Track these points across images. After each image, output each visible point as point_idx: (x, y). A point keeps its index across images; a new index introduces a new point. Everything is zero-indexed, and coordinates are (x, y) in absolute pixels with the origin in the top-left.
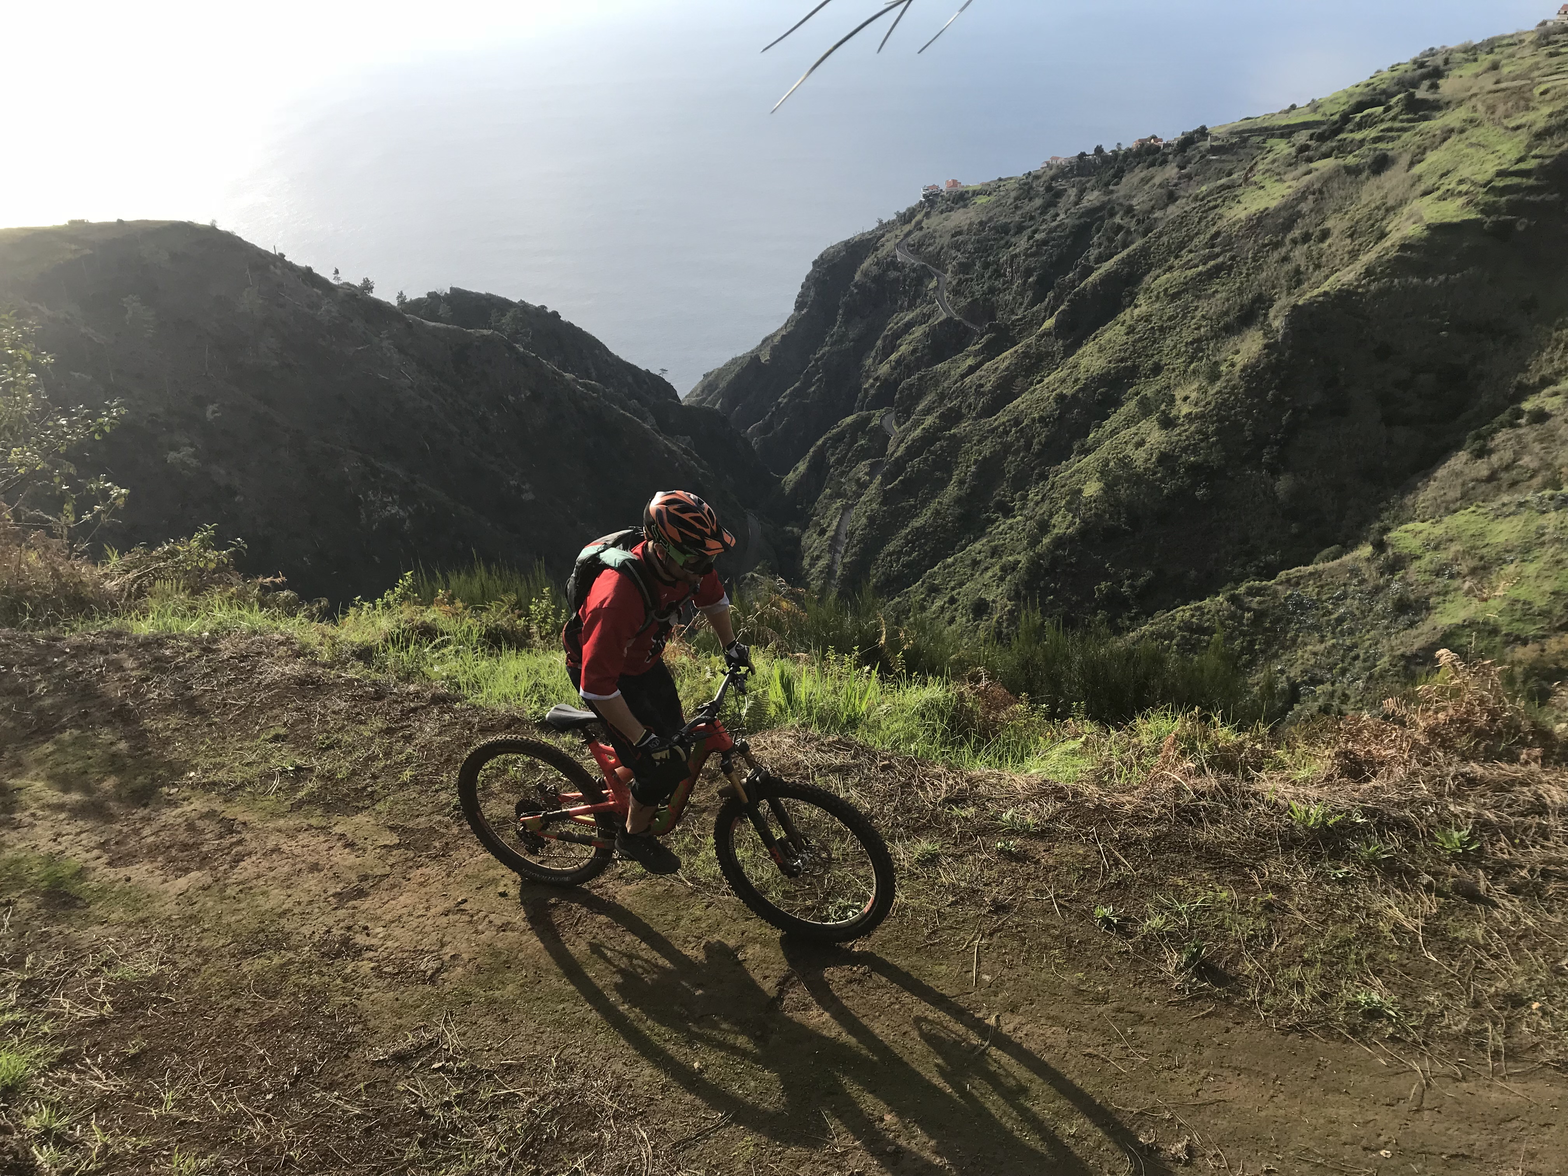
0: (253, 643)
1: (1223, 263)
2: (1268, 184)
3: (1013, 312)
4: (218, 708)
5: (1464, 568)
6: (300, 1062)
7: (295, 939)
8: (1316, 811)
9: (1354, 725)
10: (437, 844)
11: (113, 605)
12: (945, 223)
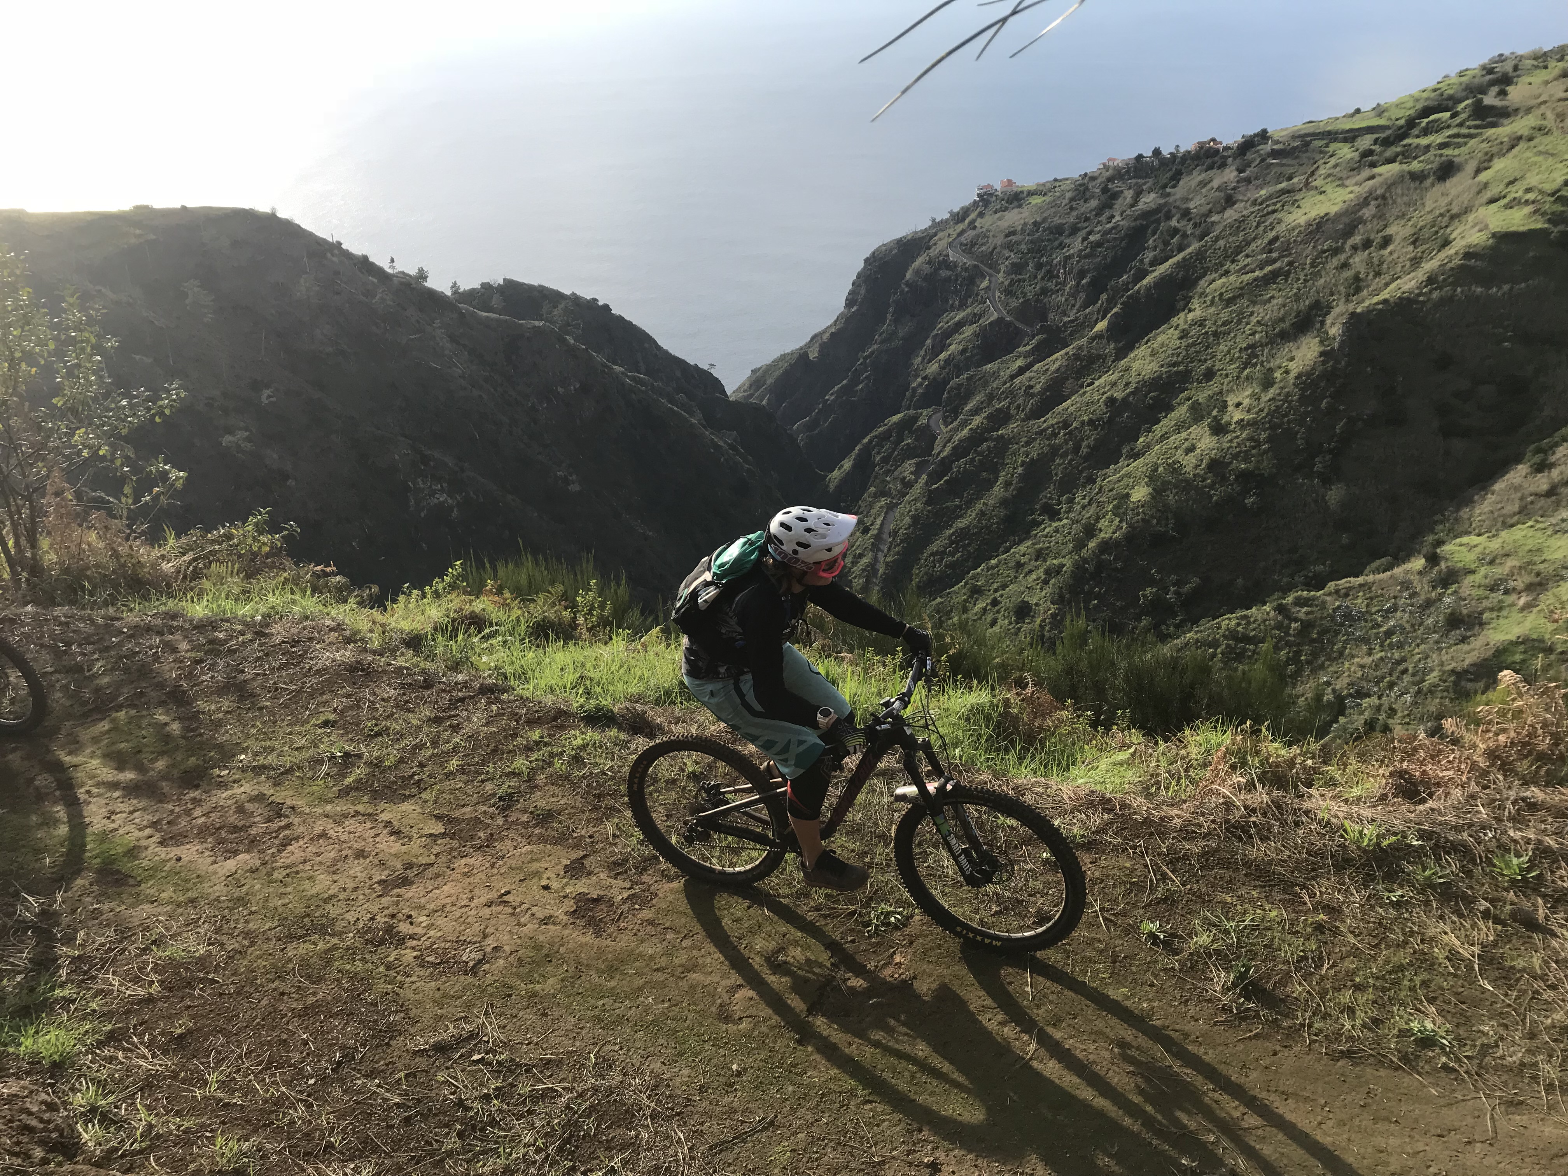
0: (304, 628)
1: (1280, 268)
2: (1329, 189)
3: (1065, 314)
4: (269, 692)
5: (1520, 584)
6: (343, 1048)
7: (340, 925)
8: (1370, 831)
9: (1409, 743)
10: (481, 834)
11: (169, 586)
12: (999, 223)
